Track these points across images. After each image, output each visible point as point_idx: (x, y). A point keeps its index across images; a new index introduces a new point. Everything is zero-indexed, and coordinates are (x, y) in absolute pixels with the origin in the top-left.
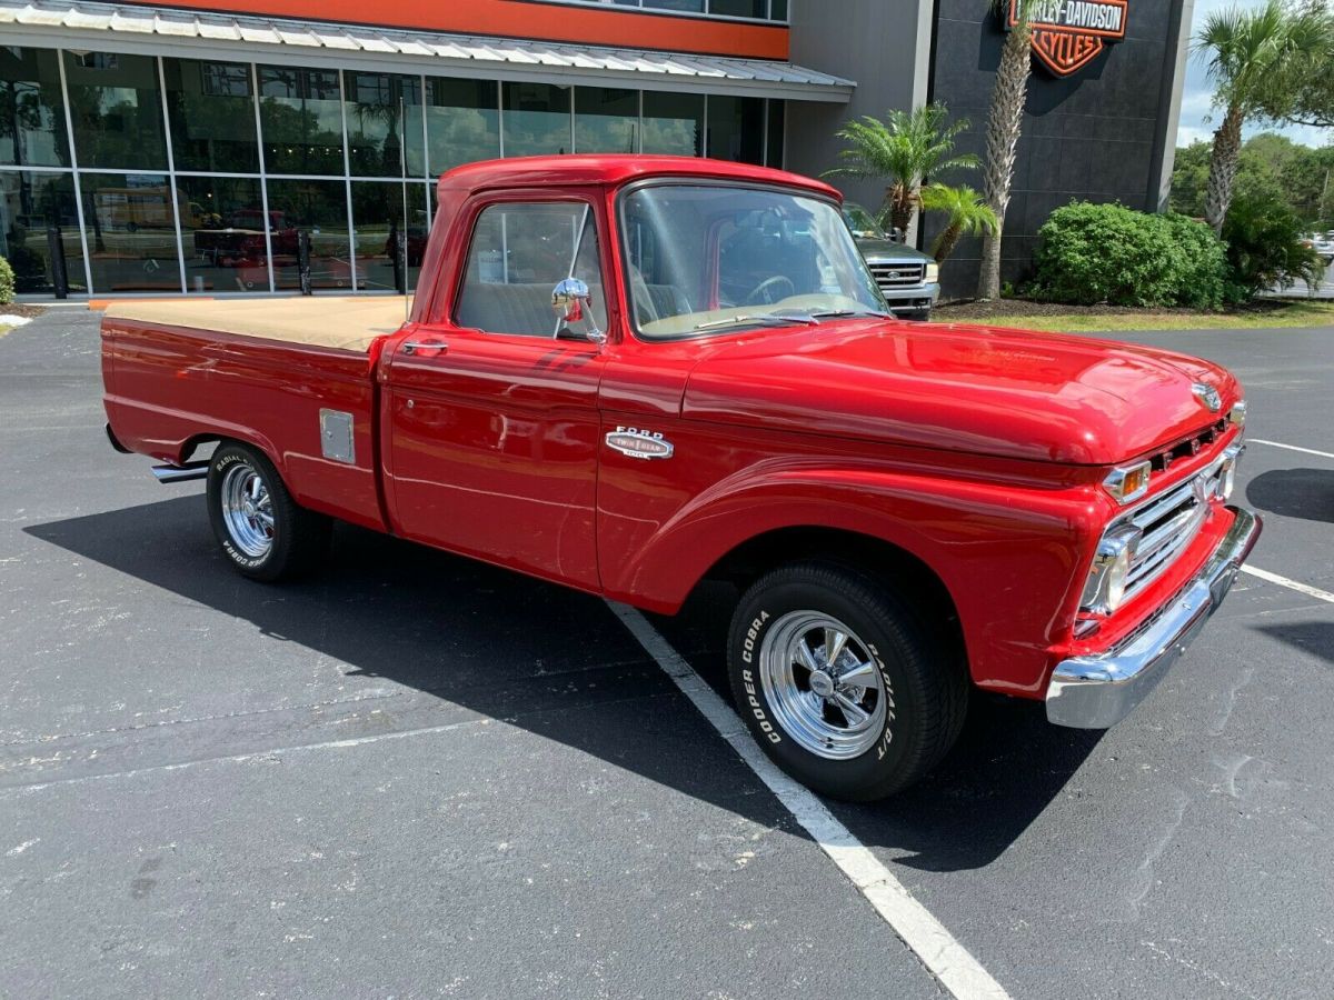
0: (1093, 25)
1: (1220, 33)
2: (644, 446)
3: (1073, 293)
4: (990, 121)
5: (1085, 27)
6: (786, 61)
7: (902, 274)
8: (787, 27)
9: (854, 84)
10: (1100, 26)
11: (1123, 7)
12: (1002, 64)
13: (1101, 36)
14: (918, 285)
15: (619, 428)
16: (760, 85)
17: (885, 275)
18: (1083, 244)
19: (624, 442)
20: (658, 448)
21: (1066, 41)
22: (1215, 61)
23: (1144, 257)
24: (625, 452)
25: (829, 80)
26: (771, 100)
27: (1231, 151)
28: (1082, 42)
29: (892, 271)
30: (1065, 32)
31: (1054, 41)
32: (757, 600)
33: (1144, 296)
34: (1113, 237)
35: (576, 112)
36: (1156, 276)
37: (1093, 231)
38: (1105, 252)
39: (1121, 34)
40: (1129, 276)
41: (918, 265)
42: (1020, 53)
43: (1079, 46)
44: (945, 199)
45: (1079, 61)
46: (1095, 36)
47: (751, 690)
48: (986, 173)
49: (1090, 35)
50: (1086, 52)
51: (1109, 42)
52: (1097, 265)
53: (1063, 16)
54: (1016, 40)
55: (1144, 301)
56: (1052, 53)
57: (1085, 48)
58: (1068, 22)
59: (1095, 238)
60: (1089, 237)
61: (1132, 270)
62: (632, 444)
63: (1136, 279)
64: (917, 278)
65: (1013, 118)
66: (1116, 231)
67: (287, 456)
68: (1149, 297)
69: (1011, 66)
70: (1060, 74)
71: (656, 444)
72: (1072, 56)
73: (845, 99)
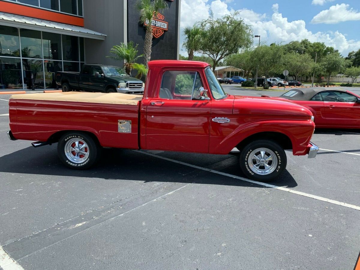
0: (162, 27)
1: (187, 32)
2: (223, 120)
4: (144, 48)
5: (160, 27)
6: (83, 27)
7: (138, 85)
8: (83, 18)
9: (106, 35)
10: (163, 27)
11: (167, 23)
12: (146, 34)
13: (164, 30)
14: (141, 88)
15: (216, 117)
16: (81, 33)
17: (134, 86)
19: (217, 120)
20: (226, 121)
21: (156, 30)
22: (187, 38)
24: (218, 122)
25: (100, 34)
26: (80, 37)
27: (192, 58)
28: (160, 31)
29: (136, 85)
30: (156, 28)
31: (154, 30)
32: (249, 148)
35: (21, 36)
39: (167, 30)
41: (141, 83)
42: (150, 32)
43: (159, 32)
44: (137, 66)
45: (160, 35)
46: (162, 30)
47: (247, 166)
48: (144, 61)
49: (161, 29)
50: (161, 33)
51: (165, 31)
53: (155, 24)
54: (149, 29)
56: (154, 33)
57: (160, 32)
58: (157, 26)
61: (177, 85)
62: (220, 120)
64: (141, 86)
65: (150, 48)
67: (100, 132)
69: (149, 35)
70: (156, 38)
71: (226, 120)
72: (158, 34)
73: (103, 39)
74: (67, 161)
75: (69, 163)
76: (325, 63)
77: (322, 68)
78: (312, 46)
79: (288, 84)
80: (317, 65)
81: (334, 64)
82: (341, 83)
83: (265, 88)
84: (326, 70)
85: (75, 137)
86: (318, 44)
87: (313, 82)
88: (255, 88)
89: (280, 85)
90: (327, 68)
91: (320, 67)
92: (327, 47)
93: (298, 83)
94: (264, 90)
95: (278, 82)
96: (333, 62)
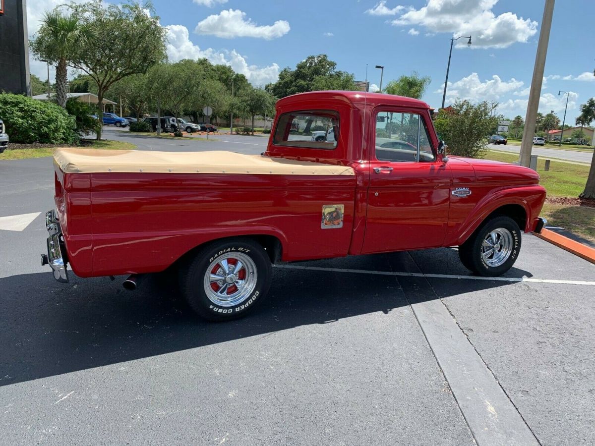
3: (21, 138)
18: (19, 114)
23: (50, 121)
33: (54, 139)
34: (35, 111)
36: (56, 130)
37: (23, 108)
38: (33, 118)
39: (2, 12)
40: (46, 129)
52: (31, 124)
55: (54, 141)
59: (25, 111)
60: (21, 110)
61: (47, 127)
63: (50, 131)
66: (35, 108)
68: (56, 139)
74: (211, 307)
75: (216, 309)
76: (247, 98)
77: (243, 106)
78: (214, 70)
79: (200, 128)
80: (236, 100)
81: (259, 100)
82: (263, 129)
83: (176, 135)
84: (248, 108)
85: (231, 251)
86: (224, 67)
87: (232, 126)
88: (158, 134)
89: (189, 130)
90: (250, 105)
91: (240, 104)
92: (236, 73)
93: (212, 128)
94: (176, 138)
95: (187, 126)
96: (257, 97)
